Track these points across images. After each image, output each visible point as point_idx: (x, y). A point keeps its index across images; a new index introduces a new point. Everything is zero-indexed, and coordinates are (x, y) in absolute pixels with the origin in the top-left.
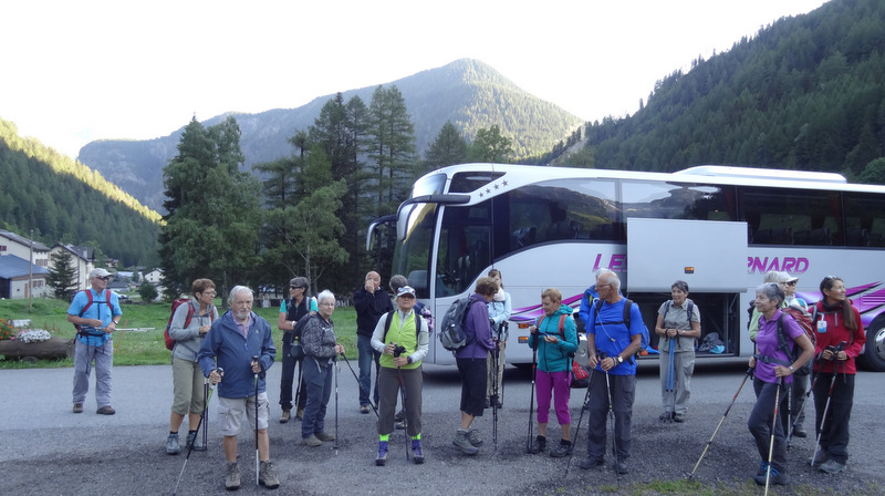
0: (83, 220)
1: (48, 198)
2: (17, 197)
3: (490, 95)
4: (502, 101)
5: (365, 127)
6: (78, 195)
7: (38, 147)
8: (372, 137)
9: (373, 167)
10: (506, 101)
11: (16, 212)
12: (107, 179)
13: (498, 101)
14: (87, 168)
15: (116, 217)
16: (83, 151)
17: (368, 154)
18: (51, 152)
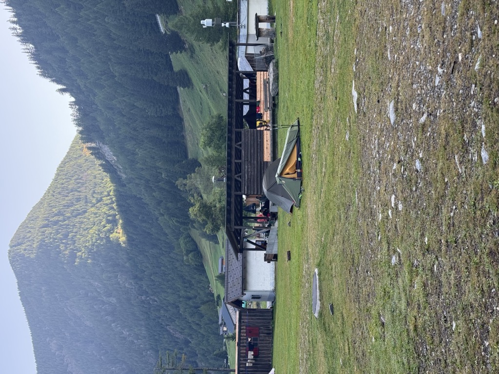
3: (48, 230)
4: (56, 218)
10: (56, 215)
13: (56, 223)
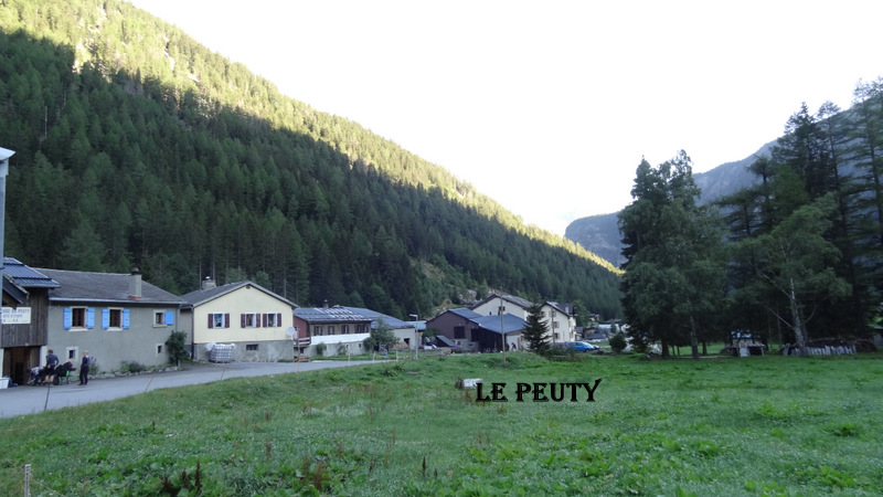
0: (571, 283)
1: (545, 268)
2: (524, 271)
5: (845, 132)
6: (566, 264)
7: (536, 231)
8: (858, 141)
9: (864, 177)
11: (524, 282)
12: (586, 249)
14: (571, 242)
15: (595, 279)
16: (568, 229)
17: (856, 162)
18: (546, 233)
